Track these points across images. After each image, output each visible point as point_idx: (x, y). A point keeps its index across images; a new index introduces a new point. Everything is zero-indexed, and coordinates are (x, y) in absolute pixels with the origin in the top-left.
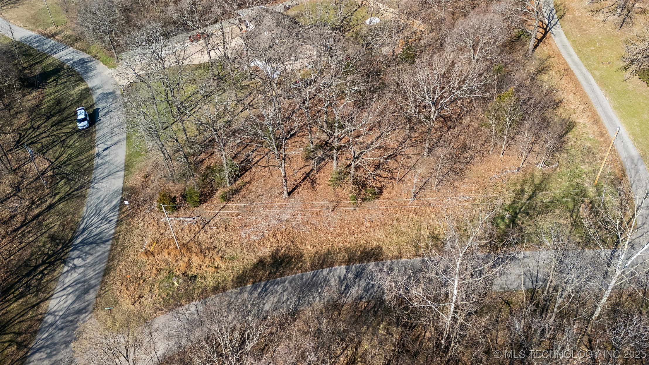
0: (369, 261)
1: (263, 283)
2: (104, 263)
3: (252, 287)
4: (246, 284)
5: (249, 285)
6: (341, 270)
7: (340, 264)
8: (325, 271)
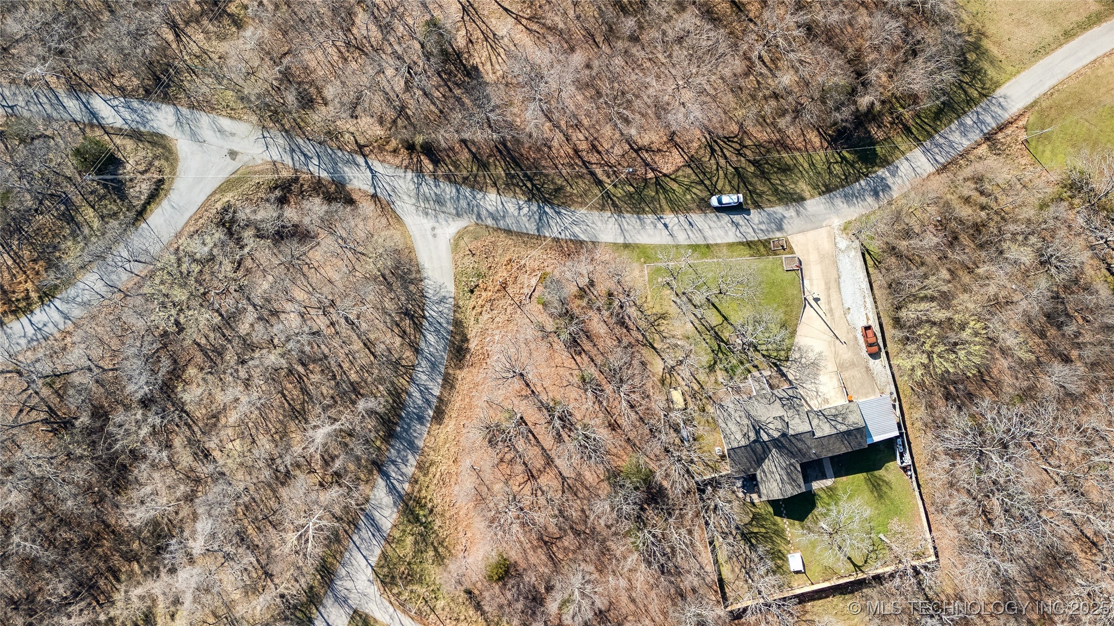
0: (435, 412)
1: (449, 337)
2: (517, 230)
3: (450, 330)
5: (452, 328)
6: (437, 392)
7: (441, 393)
8: (440, 381)
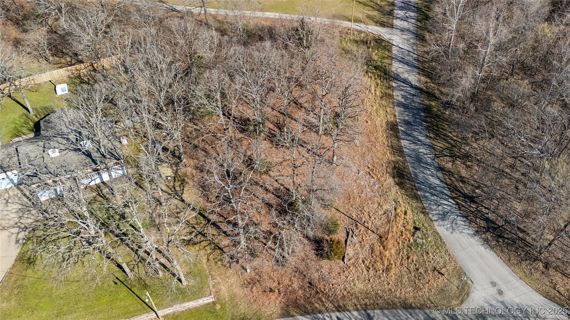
0: (398, 129)
1: (416, 185)
2: (397, 311)
3: (420, 191)
4: (419, 195)
5: (419, 193)
6: (405, 142)
7: (400, 142)
8: (406, 150)
